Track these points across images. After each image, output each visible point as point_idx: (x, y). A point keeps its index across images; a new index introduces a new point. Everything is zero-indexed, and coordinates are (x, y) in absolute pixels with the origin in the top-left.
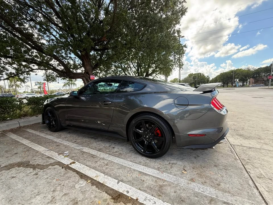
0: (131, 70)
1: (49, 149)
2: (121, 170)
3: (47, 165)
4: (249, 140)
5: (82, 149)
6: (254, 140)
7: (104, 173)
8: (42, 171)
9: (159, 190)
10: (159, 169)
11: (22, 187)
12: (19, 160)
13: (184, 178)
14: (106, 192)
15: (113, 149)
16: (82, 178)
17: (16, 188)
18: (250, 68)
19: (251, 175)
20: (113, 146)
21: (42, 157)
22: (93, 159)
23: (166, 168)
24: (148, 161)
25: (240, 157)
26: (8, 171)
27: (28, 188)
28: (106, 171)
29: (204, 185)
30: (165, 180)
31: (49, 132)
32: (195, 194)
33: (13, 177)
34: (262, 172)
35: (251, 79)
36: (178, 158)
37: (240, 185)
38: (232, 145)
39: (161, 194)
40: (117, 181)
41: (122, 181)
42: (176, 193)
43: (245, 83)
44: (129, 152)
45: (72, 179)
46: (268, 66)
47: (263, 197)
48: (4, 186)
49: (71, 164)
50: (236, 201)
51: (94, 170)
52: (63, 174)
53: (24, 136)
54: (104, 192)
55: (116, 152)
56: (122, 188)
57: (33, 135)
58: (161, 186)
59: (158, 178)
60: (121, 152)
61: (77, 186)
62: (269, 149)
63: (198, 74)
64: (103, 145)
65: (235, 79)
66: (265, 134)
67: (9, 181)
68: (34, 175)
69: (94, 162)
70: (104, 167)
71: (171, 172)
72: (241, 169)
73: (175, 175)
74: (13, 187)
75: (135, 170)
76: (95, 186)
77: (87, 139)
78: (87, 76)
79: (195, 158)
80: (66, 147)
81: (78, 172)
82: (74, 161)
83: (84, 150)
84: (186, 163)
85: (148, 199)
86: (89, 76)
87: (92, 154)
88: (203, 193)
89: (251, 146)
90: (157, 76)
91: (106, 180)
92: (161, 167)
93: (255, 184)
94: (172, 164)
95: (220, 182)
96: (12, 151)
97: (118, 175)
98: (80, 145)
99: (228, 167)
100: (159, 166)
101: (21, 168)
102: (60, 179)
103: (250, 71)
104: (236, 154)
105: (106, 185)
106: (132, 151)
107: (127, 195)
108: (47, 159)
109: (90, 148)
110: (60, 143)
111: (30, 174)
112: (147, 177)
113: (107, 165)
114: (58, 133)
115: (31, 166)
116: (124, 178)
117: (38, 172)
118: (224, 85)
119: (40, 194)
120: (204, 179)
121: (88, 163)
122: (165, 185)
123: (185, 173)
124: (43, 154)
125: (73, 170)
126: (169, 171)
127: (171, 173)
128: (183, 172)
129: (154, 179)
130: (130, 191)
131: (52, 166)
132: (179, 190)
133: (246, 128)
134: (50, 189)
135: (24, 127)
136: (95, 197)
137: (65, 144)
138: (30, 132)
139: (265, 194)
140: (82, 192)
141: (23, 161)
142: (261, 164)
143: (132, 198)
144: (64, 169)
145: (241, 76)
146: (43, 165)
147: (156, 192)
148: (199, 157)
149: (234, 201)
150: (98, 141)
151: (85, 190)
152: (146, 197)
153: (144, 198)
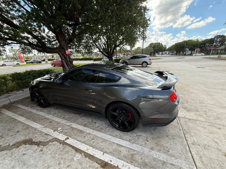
0: (101, 42)
1: (44, 126)
2: (104, 143)
3: (47, 142)
4: (190, 112)
5: (71, 125)
6: (193, 113)
7: (92, 146)
8: (45, 147)
9: (131, 158)
10: (130, 140)
11: (34, 162)
12: (23, 138)
13: (147, 147)
14: (97, 162)
15: (95, 124)
16: (77, 152)
17: (30, 164)
18: (199, 39)
19: (189, 142)
20: (95, 121)
21: (41, 134)
22: (82, 134)
23: (135, 140)
24: (122, 135)
25: (183, 127)
26: (18, 149)
27: (39, 163)
28: (93, 145)
29: (159, 152)
30: (135, 150)
31: (39, 108)
32: (153, 159)
33: (24, 154)
34: (195, 139)
35: (198, 49)
36: (142, 131)
37: (181, 150)
38: (179, 117)
39: (133, 161)
40: (102, 153)
41: (106, 152)
42: (142, 159)
43: (193, 52)
44: (107, 126)
45: (70, 153)
46: (213, 38)
47: (193, 159)
48: (20, 162)
49: (66, 139)
50: (178, 162)
51: (84, 145)
52: (62, 149)
53: (19, 113)
54: (95, 163)
55: (98, 127)
56: (106, 158)
57: (26, 112)
58: (132, 155)
59: (130, 149)
60: (102, 127)
61: (75, 159)
62: (202, 120)
63: (158, 43)
64: (87, 121)
65: (186, 48)
66: (201, 106)
67: (22, 157)
68: (40, 151)
69: (83, 137)
70: (91, 141)
71: (138, 142)
72: (182, 138)
73: (141, 145)
74: (27, 163)
75: (113, 143)
76: (88, 158)
77: (73, 115)
78: (63, 51)
79: (154, 129)
80: (58, 123)
81: (73, 147)
82: (67, 137)
83: (73, 126)
84: (148, 135)
85: (125, 165)
86: (64, 51)
87: (80, 130)
88: (159, 158)
89: (191, 118)
90: (124, 47)
91: (95, 152)
92: (131, 139)
93: (190, 149)
94: (139, 136)
95: (169, 149)
96: (14, 129)
97: (102, 147)
98: (68, 121)
99: (175, 137)
100: (130, 138)
101: (27, 145)
102: (61, 153)
103: (199, 42)
104: (180, 126)
105: (95, 156)
106: (110, 125)
107: (111, 163)
108: (46, 136)
109: (77, 124)
110: (52, 120)
111: (36, 151)
112: (122, 148)
113: (93, 139)
114: (47, 108)
115: (35, 143)
116: (107, 150)
117: (42, 148)
118: (177, 53)
119: (49, 167)
120: (160, 147)
121: (79, 139)
122: (135, 154)
123: (147, 143)
124: (41, 132)
125: (69, 145)
126: (137, 142)
127: (138, 144)
128: (146, 142)
129: (128, 150)
130: (112, 160)
131: (52, 142)
132: (144, 157)
133: (189, 101)
134: (56, 162)
135: (15, 102)
136: (89, 166)
137: (56, 120)
138: (22, 108)
139: (195, 156)
140: (79, 163)
141: (26, 139)
142: (195, 133)
143: (114, 166)
144: (62, 144)
145: (191, 46)
146: (44, 142)
147: (129, 160)
148: (156, 129)
149: (176, 162)
150: (82, 117)
151: (81, 161)
152: (123, 164)
153: (122, 164)
